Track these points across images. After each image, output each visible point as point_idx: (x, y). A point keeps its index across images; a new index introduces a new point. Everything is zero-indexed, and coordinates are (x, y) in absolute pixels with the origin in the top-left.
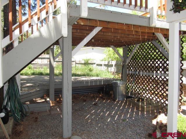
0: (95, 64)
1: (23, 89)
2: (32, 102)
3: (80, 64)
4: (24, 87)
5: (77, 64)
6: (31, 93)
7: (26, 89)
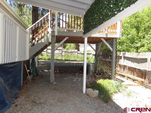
0: (91, 54)
1: (39, 65)
2: (42, 71)
3: (80, 54)
4: (40, 64)
5: (78, 54)
6: (42, 67)
7: (41, 65)
